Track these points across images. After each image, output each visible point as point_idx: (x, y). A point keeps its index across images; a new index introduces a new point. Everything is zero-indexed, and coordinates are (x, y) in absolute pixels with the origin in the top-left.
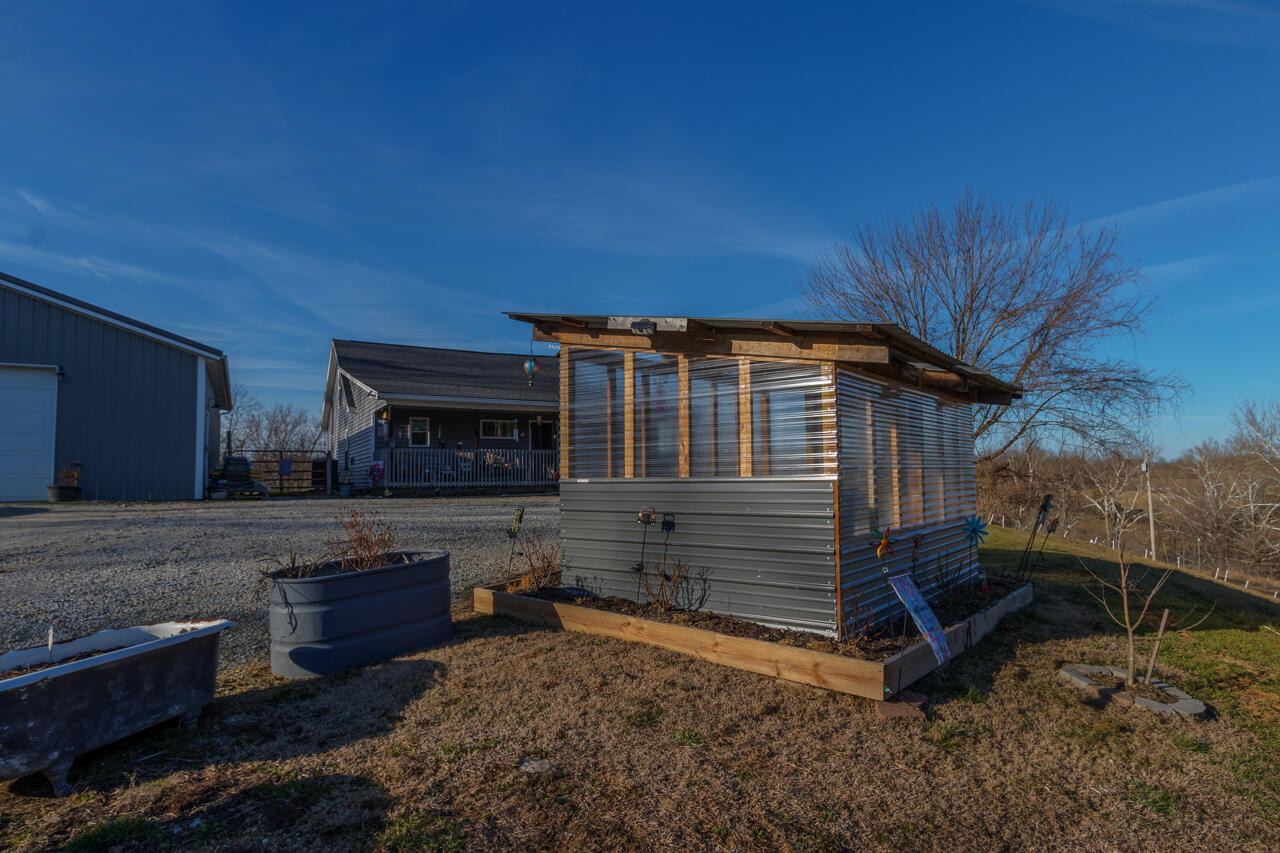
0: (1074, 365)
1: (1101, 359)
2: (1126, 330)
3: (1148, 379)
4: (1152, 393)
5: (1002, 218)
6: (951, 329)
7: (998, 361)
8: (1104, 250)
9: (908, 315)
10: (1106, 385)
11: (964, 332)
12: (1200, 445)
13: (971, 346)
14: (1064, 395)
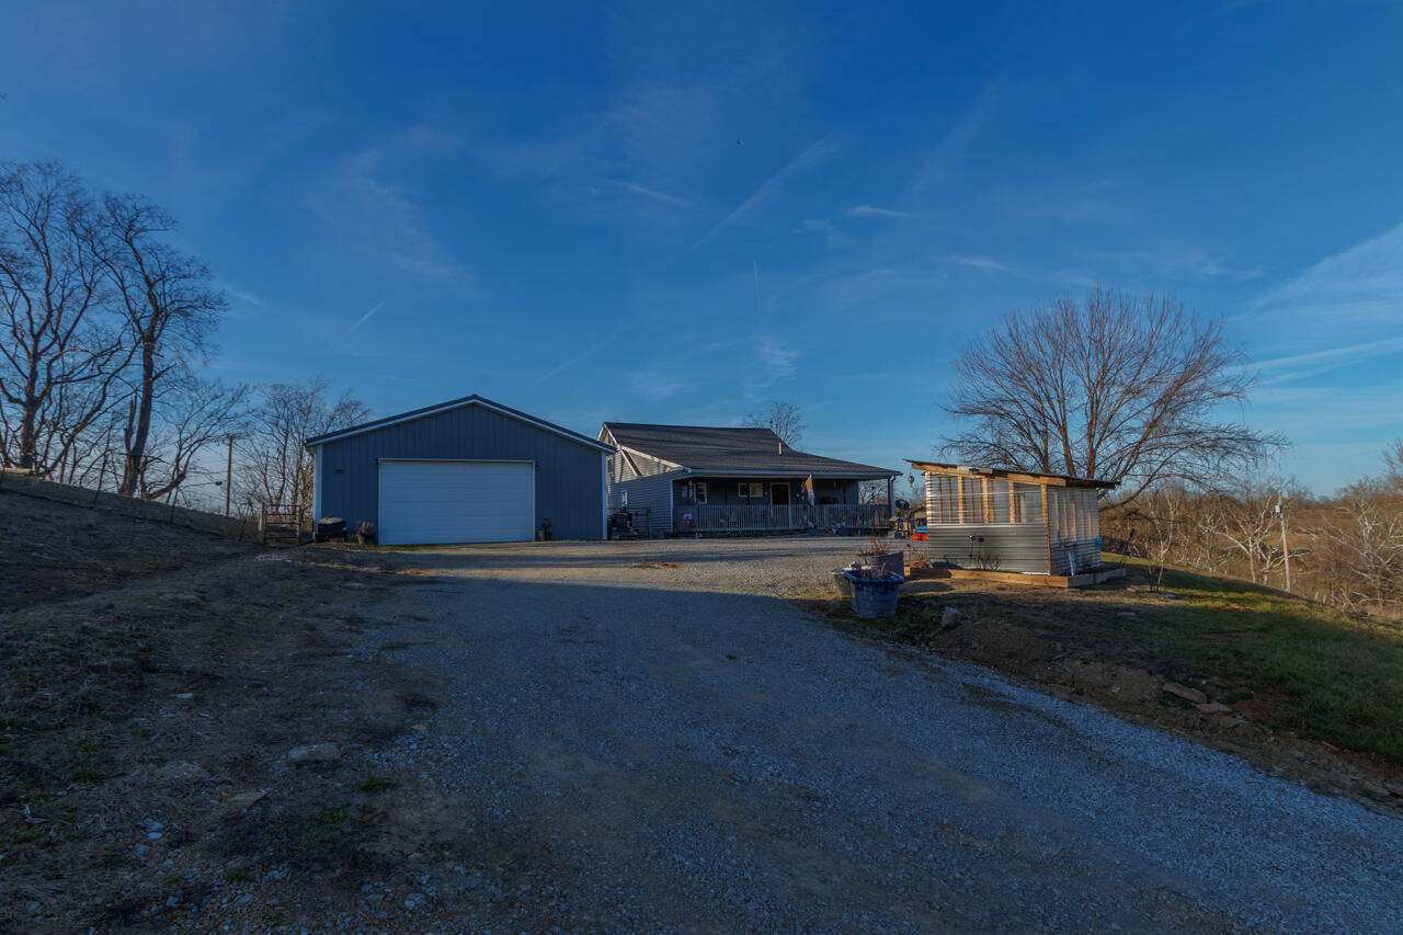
0: (1194, 427)
1: (1214, 424)
2: (1234, 399)
3: (1258, 437)
4: (1260, 450)
5: (1128, 306)
6: (1086, 399)
7: (1128, 424)
8: (1212, 338)
9: (1049, 388)
10: (1221, 444)
11: (1098, 402)
12: (1355, 484)
13: (1103, 413)
14: (1182, 453)
